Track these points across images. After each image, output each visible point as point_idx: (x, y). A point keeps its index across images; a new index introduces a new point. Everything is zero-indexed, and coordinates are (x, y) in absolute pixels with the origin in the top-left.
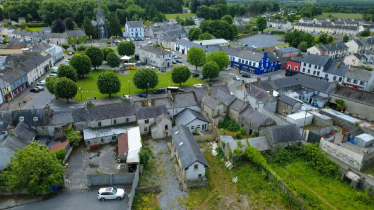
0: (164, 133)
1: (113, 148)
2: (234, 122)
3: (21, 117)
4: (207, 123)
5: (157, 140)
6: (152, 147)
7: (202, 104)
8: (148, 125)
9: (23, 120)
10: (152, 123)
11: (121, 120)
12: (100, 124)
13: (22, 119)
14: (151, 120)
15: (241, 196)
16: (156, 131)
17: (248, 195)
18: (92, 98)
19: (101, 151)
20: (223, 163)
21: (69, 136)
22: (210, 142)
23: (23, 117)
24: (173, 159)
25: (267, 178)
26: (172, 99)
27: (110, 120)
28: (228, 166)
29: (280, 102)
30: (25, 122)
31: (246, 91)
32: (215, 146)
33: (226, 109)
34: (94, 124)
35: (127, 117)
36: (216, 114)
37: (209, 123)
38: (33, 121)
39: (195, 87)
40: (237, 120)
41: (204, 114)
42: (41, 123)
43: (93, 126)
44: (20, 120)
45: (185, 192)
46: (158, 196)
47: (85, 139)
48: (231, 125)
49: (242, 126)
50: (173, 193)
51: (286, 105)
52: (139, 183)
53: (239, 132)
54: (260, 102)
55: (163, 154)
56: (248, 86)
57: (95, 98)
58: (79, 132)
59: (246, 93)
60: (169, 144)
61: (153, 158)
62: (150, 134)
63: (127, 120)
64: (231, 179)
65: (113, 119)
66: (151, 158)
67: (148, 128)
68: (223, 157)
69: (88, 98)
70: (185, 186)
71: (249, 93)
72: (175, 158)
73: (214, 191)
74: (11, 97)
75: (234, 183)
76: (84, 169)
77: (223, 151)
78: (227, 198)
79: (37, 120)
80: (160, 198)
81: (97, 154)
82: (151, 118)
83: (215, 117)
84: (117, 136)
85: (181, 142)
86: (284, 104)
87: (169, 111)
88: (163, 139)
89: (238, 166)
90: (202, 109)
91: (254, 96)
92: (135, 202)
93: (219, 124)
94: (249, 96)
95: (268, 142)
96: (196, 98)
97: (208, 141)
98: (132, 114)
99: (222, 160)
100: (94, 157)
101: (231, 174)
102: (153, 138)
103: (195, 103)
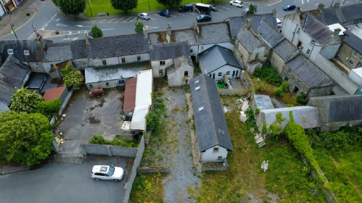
0: (183, 80)
1: (119, 96)
2: (276, 71)
3: (10, 50)
4: (239, 70)
5: (174, 89)
6: (167, 99)
7: (237, 41)
8: (163, 68)
9: (13, 53)
10: (169, 65)
11: (130, 59)
12: (104, 62)
13: (10, 52)
14: (168, 62)
15: (270, 196)
16: (172, 78)
17: (279, 196)
18: (104, 14)
19: (106, 99)
20: (253, 134)
21: (67, 79)
22: (239, 97)
23: (12, 50)
24: (190, 121)
25: (309, 174)
26: (198, 31)
27: (116, 58)
28: (258, 142)
29: (345, 46)
30: (15, 55)
31: (299, 24)
32: (245, 105)
33: (267, 51)
34: (98, 62)
35: (139, 55)
36: (253, 58)
37: (242, 69)
38: (24, 55)
39: (231, 4)
40: (280, 70)
41: (238, 54)
42: (33, 58)
43: (97, 65)
44: (9, 53)
45: (199, 177)
46: (164, 181)
47: (87, 82)
48: (271, 75)
49: (287, 79)
50: (184, 177)
51: (354, 52)
52: (143, 157)
53: (280, 89)
54: (317, 44)
55: (178, 112)
56: (304, 16)
57: (108, 14)
58: (79, 72)
59: (299, 26)
60: (188, 95)
61: (166, 117)
62: (166, 77)
63: (139, 58)
64: (260, 164)
65: (120, 58)
66: (162, 116)
67: (164, 71)
68: (253, 127)
69: (99, 14)
70: (200, 168)
71: (303, 27)
72: (192, 120)
73: (235, 180)
74: (14, 6)
75: (262, 171)
76: (83, 125)
77: (255, 118)
78: (251, 196)
79: (28, 54)
80: (165, 184)
81: (100, 103)
82: (167, 59)
83: (251, 62)
84: (125, 80)
85: (202, 106)
86: (350, 49)
87: (192, 48)
88: (181, 87)
89: (272, 145)
90: (236, 47)
91: (309, 33)
92: (134, 188)
93: (256, 71)
94: (302, 32)
95: (319, 116)
96: (230, 32)
97: (237, 96)
98: (144, 51)
99: (252, 130)
100: (96, 106)
101: (261, 154)
102: (169, 85)
103: (228, 38)
